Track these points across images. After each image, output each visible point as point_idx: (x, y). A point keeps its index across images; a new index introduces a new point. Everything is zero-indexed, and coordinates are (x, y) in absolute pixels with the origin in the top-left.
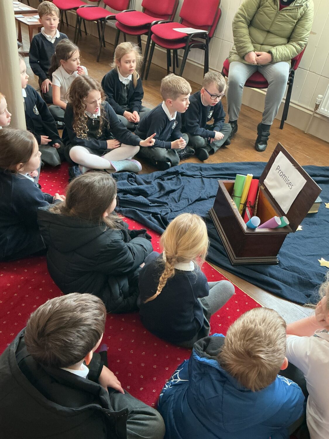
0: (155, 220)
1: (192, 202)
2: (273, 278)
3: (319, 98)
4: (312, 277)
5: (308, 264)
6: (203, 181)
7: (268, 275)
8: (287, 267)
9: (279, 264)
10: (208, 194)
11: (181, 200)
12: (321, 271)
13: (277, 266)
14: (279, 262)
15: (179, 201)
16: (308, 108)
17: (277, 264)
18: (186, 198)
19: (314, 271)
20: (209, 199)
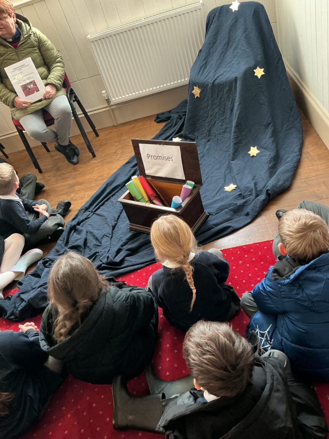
0: (105, 271)
1: (110, 234)
2: (218, 225)
3: (104, 94)
4: (236, 202)
5: (223, 198)
6: (97, 214)
7: (214, 227)
8: (216, 211)
9: (210, 214)
10: (114, 218)
11: (101, 241)
12: (234, 194)
13: (210, 217)
14: (209, 213)
15: (101, 243)
16: (102, 107)
17: (209, 216)
18: (103, 236)
19: (231, 198)
20: (118, 221)
